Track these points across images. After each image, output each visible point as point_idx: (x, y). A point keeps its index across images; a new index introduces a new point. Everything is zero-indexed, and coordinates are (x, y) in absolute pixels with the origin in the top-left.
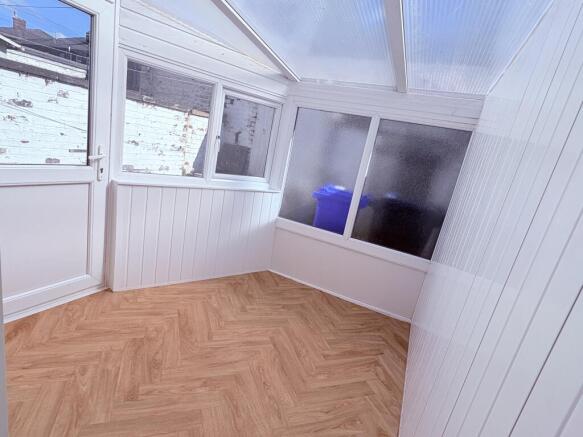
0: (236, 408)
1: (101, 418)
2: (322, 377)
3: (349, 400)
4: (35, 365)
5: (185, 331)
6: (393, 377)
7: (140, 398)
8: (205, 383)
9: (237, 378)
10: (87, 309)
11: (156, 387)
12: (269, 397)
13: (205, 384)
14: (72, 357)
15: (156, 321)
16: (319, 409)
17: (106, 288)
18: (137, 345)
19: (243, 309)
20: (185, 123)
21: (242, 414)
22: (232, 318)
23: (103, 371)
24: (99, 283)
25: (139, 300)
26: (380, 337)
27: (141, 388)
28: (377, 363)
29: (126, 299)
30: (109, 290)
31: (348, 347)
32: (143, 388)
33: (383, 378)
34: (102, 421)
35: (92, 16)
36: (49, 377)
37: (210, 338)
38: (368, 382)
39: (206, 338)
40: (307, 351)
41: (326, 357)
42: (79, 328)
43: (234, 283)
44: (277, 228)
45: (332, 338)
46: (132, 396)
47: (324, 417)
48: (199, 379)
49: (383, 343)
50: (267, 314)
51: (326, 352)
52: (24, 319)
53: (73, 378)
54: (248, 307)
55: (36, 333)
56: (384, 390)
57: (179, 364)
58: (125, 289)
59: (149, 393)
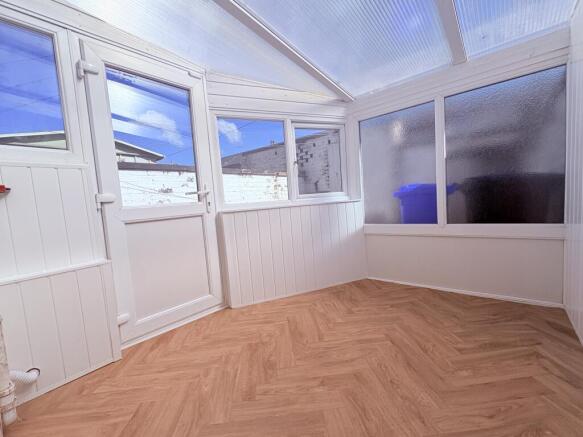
0: (364, 410)
1: (220, 419)
2: (465, 373)
3: (518, 401)
4: (169, 369)
5: (296, 334)
6: (572, 370)
7: (257, 398)
8: (322, 382)
9: (357, 376)
10: (211, 323)
11: (271, 387)
12: (402, 397)
13: (322, 384)
14: (197, 361)
15: (269, 328)
16: (476, 412)
17: (226, 306)
18: (253, 349)
19: (350, 312)
20: (275, 183)
21: (373, 417)
22: (340, 320)
23: (223, 373)
24: (220, 302)
25: (254, 313)
26: (527, 325)
27: (258, 388)
28: (538, 356)
29: (243, 313)
30: (229, 308)
31: (486, 338)
32: (260, 388)
33: (556, 371)
34: (221, 422)
35: (188, 90)
36: (178, 379)
37: (321, 339)
38: (536, 378)
39: (317, 340)
40: (434, 346)
41: (460, 350)
42: (204, 338)
43: (337, 292)
44: (366, 235)
45: (460, 330)
46: (250, 396)
47: (487, 423)
48: (315, 378)
49: (535, 332)
50: (376, 314)
51: (459, 346)
52: (164, 334)
53: (197, 380)
54: (355, 309)
55: (172, 345)
56: (566, 387)
57: (293, 364)
58: (240, 305)
59: (265, 393)
